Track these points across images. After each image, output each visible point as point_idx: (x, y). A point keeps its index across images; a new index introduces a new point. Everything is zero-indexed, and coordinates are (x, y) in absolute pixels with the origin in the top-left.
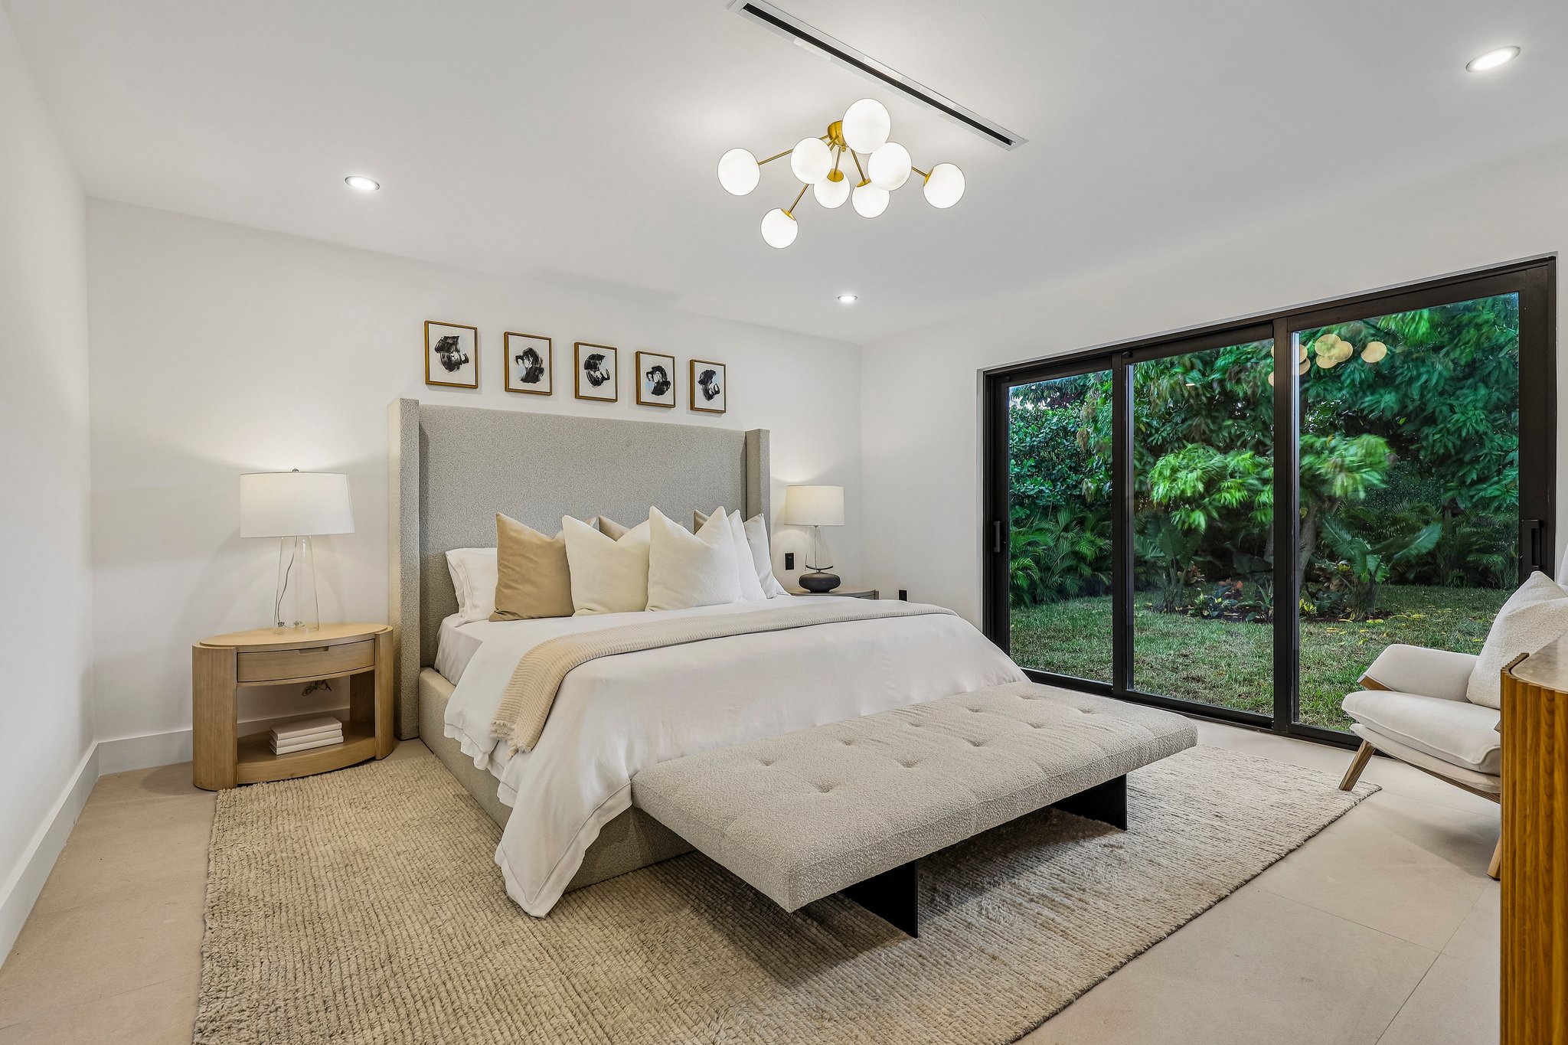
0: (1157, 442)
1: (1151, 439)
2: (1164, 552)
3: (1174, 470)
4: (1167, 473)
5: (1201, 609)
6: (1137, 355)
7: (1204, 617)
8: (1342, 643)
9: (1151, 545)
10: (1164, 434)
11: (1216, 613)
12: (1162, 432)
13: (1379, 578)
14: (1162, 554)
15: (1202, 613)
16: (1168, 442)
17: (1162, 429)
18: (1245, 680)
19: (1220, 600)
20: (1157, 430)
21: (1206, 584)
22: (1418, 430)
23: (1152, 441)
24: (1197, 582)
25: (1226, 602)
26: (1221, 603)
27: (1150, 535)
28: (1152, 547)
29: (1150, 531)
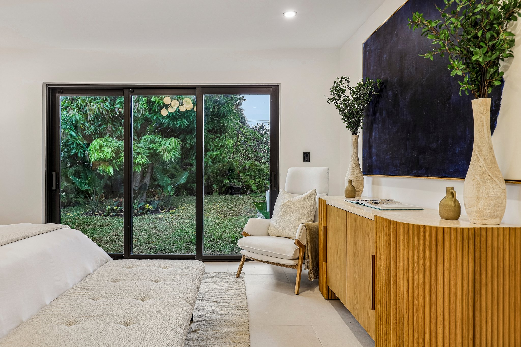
0: (88, 134)
1: (85, 132)
2: (90, 187)
3: (101, 146)
4: (98, 148)
5: (109, 212)
6: (136, 91)
7: (111, 216)
8: (167, 221)
9: (84, 183)
10: (91, 130)
11: (115, 214)
12: (91, 129)
13: (172, 194)
14: (89, 188)
15: (109, 214)
16: (93, 134)
17: (90, 128)
18: (146, 241)
19: (116, 207)
20: (88, 128)
21: (107, 200)
22: (185, 137)
23: (86, 133)
24: (104, 200)
25: (119, 208)
26: (117, 209)
27: (82, 179)
28: (84, 185)
29: (82, 177)
